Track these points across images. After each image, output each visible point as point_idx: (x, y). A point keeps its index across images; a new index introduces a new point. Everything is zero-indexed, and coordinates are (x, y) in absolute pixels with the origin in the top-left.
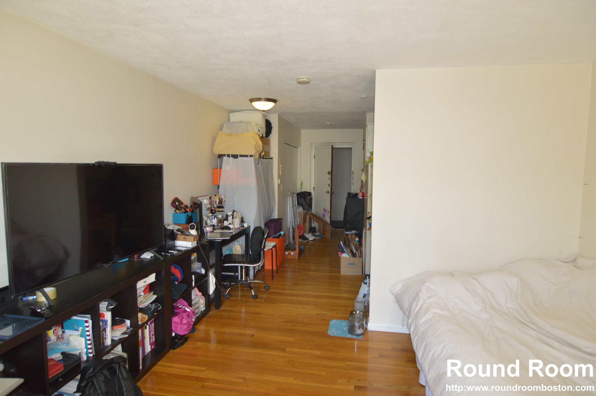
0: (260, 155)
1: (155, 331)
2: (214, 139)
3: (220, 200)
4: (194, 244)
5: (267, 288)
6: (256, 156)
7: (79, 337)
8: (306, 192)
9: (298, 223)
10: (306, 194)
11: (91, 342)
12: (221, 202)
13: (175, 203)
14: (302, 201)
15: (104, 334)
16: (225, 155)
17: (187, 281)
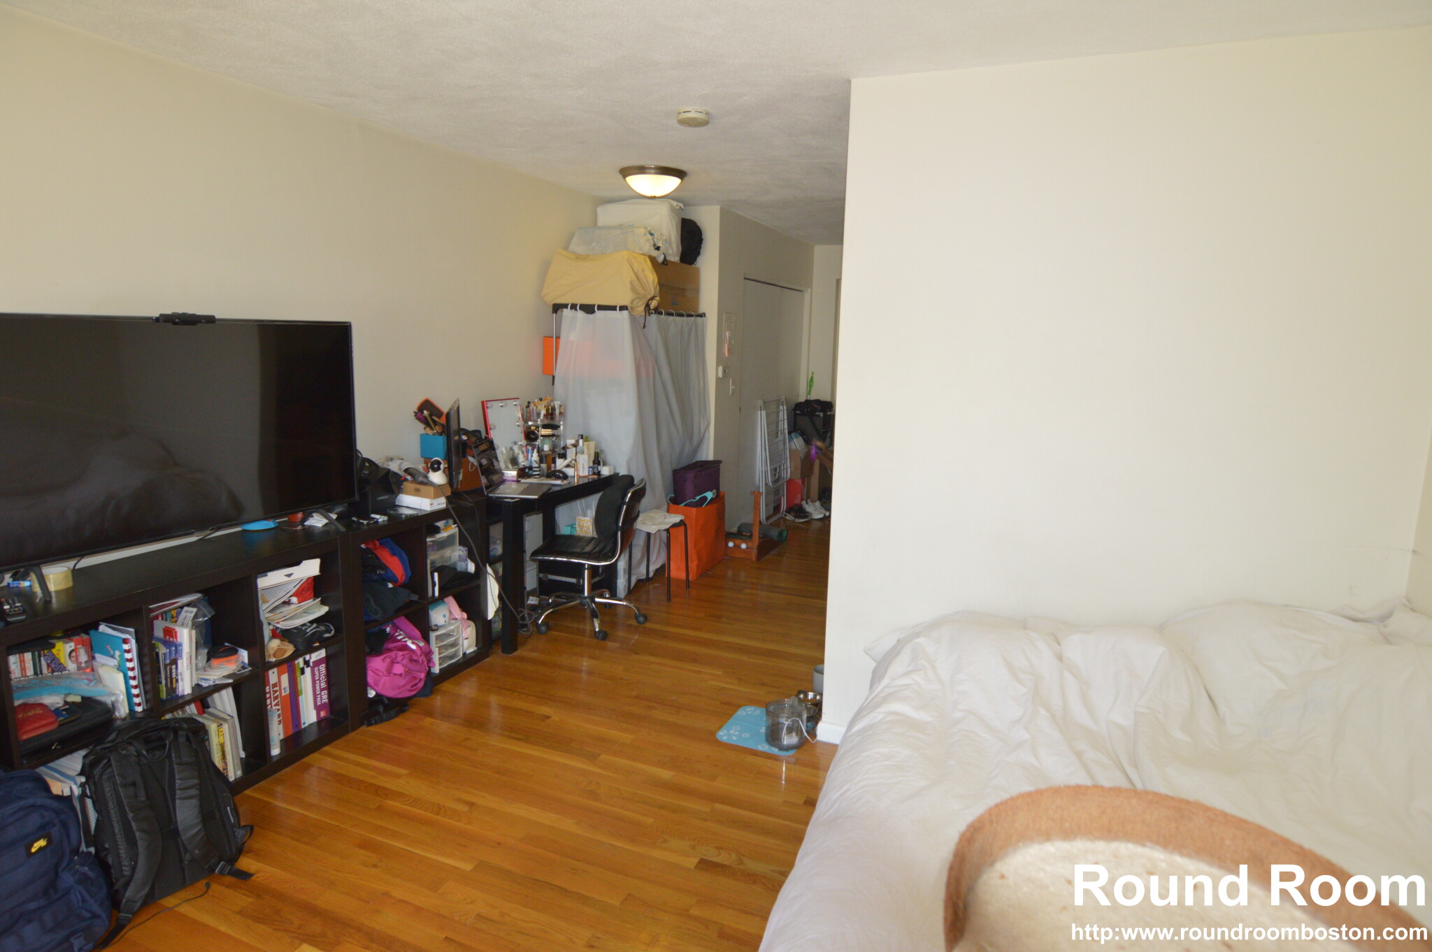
0: (648, 305)
1: (329, 682)
2: (545, 267)
3: (547, 410)
4: (439, 504)
5: (641, 619)
6: (639, 309)
7: (116, 670)
8: (818, 402)
9: (789, 475)
10: (815, 406)
11: (139, 682)
12: (551, 414)
13: (423, 413)
14: (804, 422)
15: (174, 671)
16: (565, 306)
17: (416, 582)
